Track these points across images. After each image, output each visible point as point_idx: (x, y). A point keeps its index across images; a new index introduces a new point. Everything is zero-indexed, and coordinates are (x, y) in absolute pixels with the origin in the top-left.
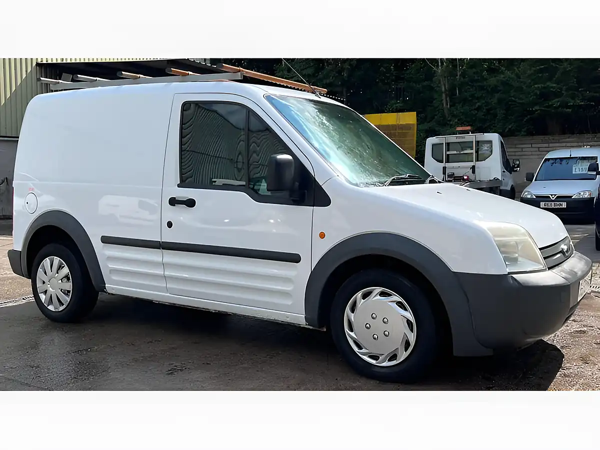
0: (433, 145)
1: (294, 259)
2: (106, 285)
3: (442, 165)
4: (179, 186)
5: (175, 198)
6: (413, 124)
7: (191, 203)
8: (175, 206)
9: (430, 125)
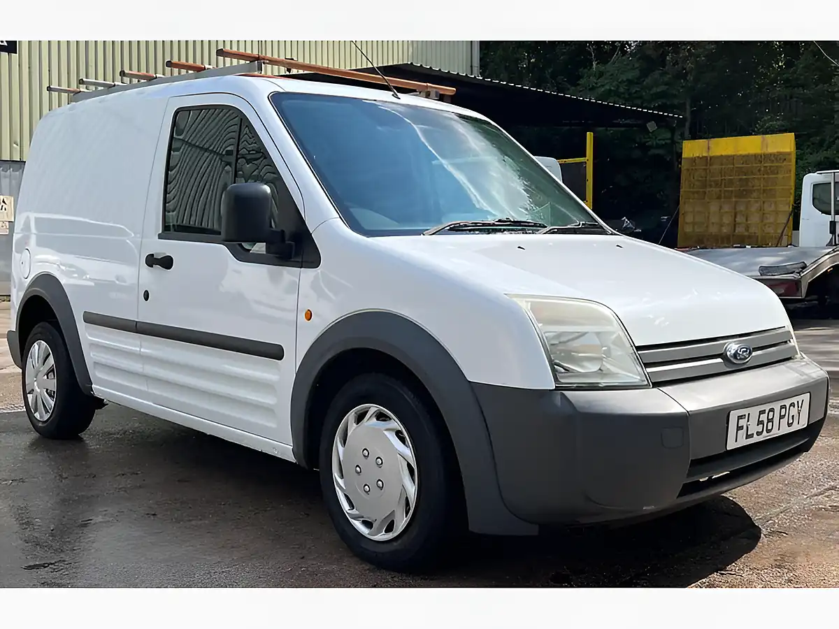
0: (815, 186)
1: (276, 353)
2: (93, 386)
3: (829, 218)
4: (160, 237)
5: (153, 255)
6: (789, 154)
7: (167, 263)
8: (152, 267)
9: (829, 153)
